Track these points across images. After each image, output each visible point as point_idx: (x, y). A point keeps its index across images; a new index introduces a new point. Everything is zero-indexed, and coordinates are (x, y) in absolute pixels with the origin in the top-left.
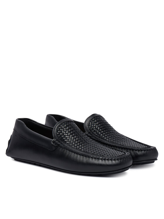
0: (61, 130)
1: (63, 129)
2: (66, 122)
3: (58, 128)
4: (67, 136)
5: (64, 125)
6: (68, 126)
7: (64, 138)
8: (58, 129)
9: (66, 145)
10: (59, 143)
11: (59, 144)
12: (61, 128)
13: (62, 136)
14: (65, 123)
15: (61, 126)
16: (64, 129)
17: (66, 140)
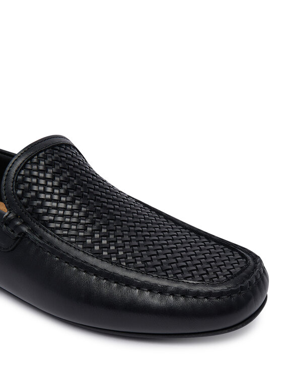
0: (28, 180)
1: (35, 177)
2: (45, 150)
3: (19, 174)
4: (48, 204)
5: (38, 164)
6: (51, 165)
7: (41, 211)
8: (20, 177)
9: (49, 235)
10: (25, 229)
11: (25, 233)
12: (28, 172)
13: (36, 203)
14: (41, 155)
15: (29, 167)
16: (37, 177)
17: (46, 218)
